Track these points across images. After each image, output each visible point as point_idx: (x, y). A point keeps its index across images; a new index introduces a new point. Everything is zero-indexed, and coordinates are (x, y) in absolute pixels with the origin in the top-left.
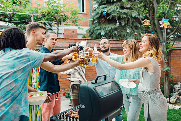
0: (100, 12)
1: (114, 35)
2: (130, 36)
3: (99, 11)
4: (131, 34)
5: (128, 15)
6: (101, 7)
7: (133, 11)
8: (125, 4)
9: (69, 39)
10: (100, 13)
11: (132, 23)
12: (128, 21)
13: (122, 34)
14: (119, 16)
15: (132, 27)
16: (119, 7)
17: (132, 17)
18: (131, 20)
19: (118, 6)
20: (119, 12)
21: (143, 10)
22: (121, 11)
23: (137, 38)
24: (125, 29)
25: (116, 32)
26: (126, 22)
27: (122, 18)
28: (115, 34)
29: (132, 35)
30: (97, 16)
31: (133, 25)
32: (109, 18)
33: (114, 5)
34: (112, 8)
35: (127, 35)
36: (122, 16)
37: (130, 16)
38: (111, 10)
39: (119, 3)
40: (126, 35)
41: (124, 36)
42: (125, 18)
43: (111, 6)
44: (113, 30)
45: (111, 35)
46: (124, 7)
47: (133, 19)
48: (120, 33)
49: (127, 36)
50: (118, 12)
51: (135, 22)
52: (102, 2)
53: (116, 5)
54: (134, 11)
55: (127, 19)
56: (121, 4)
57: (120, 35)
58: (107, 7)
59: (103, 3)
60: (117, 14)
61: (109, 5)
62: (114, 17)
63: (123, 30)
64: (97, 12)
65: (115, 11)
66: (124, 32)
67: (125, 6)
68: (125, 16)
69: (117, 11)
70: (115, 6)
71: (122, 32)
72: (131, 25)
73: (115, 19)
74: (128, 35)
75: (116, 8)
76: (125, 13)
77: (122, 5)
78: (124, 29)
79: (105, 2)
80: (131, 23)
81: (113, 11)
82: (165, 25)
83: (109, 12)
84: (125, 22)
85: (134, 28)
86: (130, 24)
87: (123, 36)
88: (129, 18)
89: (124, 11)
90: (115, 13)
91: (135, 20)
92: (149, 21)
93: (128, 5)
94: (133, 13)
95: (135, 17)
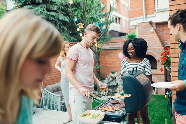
7: (59, 14)
8: (51, 7)
11: (59, 26)
14: (46, 18)
15: (60, 30)
16: (45, 9)
17: (59, 20)
18: (58, 23)
19: (44, 8)
20: (46, 14)
22: (48, 13)
27: (50, 20)
31: (60, 28)
34: (38, 9)
36: (50, 18)
37: (57, 19)
38: (38, 11)
39: (44, 5)
43: (36, 7)
46: (50, 9)
47: (60, 22)
50: (45, 14)
51: (61, 25)
52: (26, 2)
53: (42, 7)
54: (61, 14)
55: (54, 22)
56: (46, 6)
58: (33, 8)
59: (27, 3)
60: (45, 16)
61: (33, 6)
65: (42, 13)
67: (51, 9)
68: (53, 19)
70: (41, 7)
75: (42, 10)
76: (52, 15)
77: (48, 7)
79: (30, 3)
81: (40, 13)
85: (61, 31)
88: (56, 21)
89: (52, 13)
90: (43, 15)
91: (61, 23)
92: (83, 25)
93: (54, 7)
94: (60, 16)
95: (62, 20)
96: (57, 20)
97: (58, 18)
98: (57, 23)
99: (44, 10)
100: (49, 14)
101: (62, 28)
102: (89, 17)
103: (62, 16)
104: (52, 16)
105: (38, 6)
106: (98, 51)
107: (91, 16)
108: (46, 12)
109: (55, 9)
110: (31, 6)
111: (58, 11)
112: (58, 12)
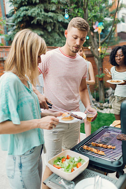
2: (58, 43)
3: (21, 14)
4: (58, 41)
5: (54, 19)
6: (22, 9)
7: (58, 14)
8: (49, 7)
10: (22, 17)
11: (59, 29)
12: (54, 26)
13: (49, 41)
14: (44, 20)
16: (42, 10)
17: (58, 22)
19: (42, 8)
20: (44, 15)
21: (77, 12)
22: (46, 14)
24: (51, 35)
26: (53, 28)
27: (48, 22)
29: (60, 42)
30: (19, 20)
32: (34, 22)
33: (37, 7)
34: (35, 10)
35: (54, 42)
36: (48, 20)
37: (55, 20)
38: (35, 12)
39: (42, 5)
40: (53, 42)
41: (52, 43)
42: (51, 22)
43: (33, 8)
47: (59, 24)
48: (47, 40)
50: (43, 16)
52: (22, 2)
53: (39, 7)
54: (60, 15)
55: (53, 24)
56: (44, 6)
58: (30, 9)
59: (24, 4)
61: (30, 7)
62: (39, 21)
63: (49, 37)
64: (18, 15)
65: (39, 14)
66: (52, 39)
67: (50, 9)
68: (52, 21)
69: (42, 14)
70: (38, 8)
71: (49, 39)
72: (58, 31)
73: (41, 24)
74: (56, 42)
75: (40, 11)
77: (46, 7)
79: (26, 3)
81: (37, 15)
82: (99, 29)
83: (34, 15)
84: (51, 27)
85: (61, 34)
86: (56, 29)
89: (50, 14)
90: (40, 17)
91: (61, 26)
93: (52, 7)
94: (59, 17)
95: (62, 21)
96: (56, 22)
97: (57, 19)
98: (56, 25)
99: (41, 11)
100: (47, 16)
101: (61, 30)
102: (92, 16)
103: (61, 17)
104: (51, 17)
105: (35, 7)
106: (101, 57)
107: (94, 14)
108: (43, 13)
109: (54, 9)
110: (27, 8)
111: (57, 11)
112: (58, 13)
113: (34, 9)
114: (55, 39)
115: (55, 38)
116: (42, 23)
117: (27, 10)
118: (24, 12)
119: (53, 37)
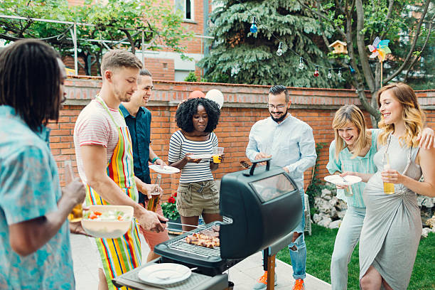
0: (231, 20)
1: (262, 74)
2: (298, 78)
3: (229, 18)
4: (301, 73)
5: (296, 28)
6: (233, 8)
7: (306, 19)
8: (289, 3)
9: (164, 83)
10: (231, 23)
11: (304, 48)
12: (295, 42)
13: (281, 72)
14: (274, 30)
16: (274, 10)
17: (304, 33)
18: (302, 41)
19: (273, 7)
20: (275, 20)
22: (279, 18)
23: (315, 82)
24: (288, 60)
25: (268, 68)
26: (292, 45)
27: (281, 34)
28: (265, 72)
29: (304, 74)
30: (224, 29)
31: (306, 51)
32: (253, 34)
33: (264, 5)
34: (258, 11)
35: (291, 76)
36: (281, 31)
37: (299, 30)
38: (256, 16)
39: (274, 0)
40: (289, 75)
41: (286, 77)
42: (288, 34)
43: (255, 6)
44: (262, 64)
45: (255, 73)
46: (287, 9)
47: (306, 38)
48: (277, 70)
49: (294, 77)
50: (272, 22)
51: (310, 45)
53: (268, 5)
54: (310, 19)
55: (292, 38)
56: (279, 2)
57: (278, 76)
58: (248, 8)
60: (271, 25)
61: (251, 3)
62: (263, 32)
63: (283, 64)
64: (224, 21)
65: (266, 18)
66: (286, 68)
67: (289, 8)
68: (290, 32)
69: (270, 19)
70: (266, 6)
71: (281, 68)
72: (302, 52)
73: (266, 38)
75: (268, 12)
76: (288, 23)
77: (283, 4)
78: (286, 62)
80: (302, 47)
81: (261, 20)
82: (381, 53)
84: (288, 45)
85: (308, 60)
86: (299, 48)
87: (283, 76)
88: (297, 36)
89: (288, 19)
90: (265, 24)
91: (310, 41)
92: (346, 45)
93: (294, 4)
94: (307, 24)
96: (299, 34)
97: (303, 30)
99: (270, 13)
100: (280, 22)
101: (310, 51)
103: (313, 23)
105: (260, 4)
108: (274, 15)
109: (297, 8)
110: (244, 5)
111: (305, 12)
112: (306, 15)
113: (256, 9)
114: (294, 69)
115: (294, 66)
116: (269, 35)
117: (242, 11)
118: (236, 16)
119: (291, 65)
